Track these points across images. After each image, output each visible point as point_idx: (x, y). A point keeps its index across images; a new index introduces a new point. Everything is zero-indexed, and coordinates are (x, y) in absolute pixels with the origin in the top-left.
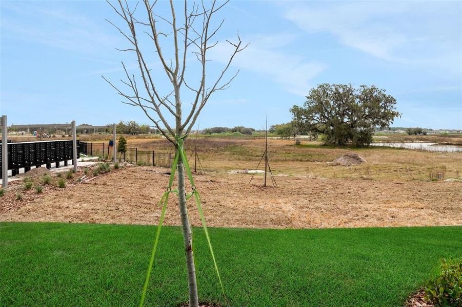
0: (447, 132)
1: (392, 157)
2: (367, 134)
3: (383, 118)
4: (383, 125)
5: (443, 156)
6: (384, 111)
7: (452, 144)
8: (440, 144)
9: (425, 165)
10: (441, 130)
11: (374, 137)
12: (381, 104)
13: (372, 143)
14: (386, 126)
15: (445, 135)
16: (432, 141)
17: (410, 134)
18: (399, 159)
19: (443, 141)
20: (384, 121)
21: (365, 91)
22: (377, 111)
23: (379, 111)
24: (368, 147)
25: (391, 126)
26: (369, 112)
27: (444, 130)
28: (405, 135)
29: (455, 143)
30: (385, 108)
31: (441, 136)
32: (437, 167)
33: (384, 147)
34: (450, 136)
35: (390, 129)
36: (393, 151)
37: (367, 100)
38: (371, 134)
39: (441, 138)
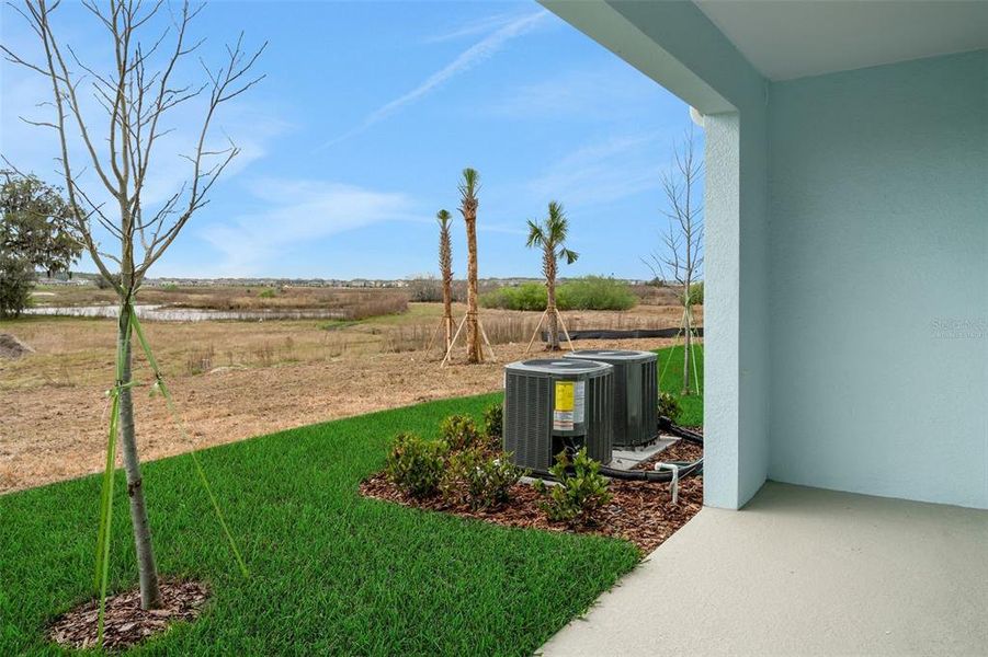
0: (176, 283)
1: (90, 337)
2: (16, 288)
3: (57, 249)
4: (55, 267)
5: (187, 329)
6: (60, 235)
7: (192, 307)
8: (170, 307)
9: (164, 348)
10: (164, 279)
11: (35, 294)
12: (49, 220)
13: (27, 307)
14: (62, 270)
15: (173, 289)
16: (152, 302)
17: (102, 288)
18: (106, 339)
19: (174, 299)
20: (56, 258)
21: (10, 184)
22: (41, 233)
23: (47, 235)
24: (16, 317)
25: (73, 268)
26: (21, 235)
27: (169, 280)
28: (93, 289)
29: (197, 304)
30: (60, 229)
31: (166, 291)
32: (186, 350)
33: (56, 317)
34: (183, 292)
35: (70, 275)
36: (82, 323)
37: (14, 208)
38: (25, 287)
39: (170, 295)
